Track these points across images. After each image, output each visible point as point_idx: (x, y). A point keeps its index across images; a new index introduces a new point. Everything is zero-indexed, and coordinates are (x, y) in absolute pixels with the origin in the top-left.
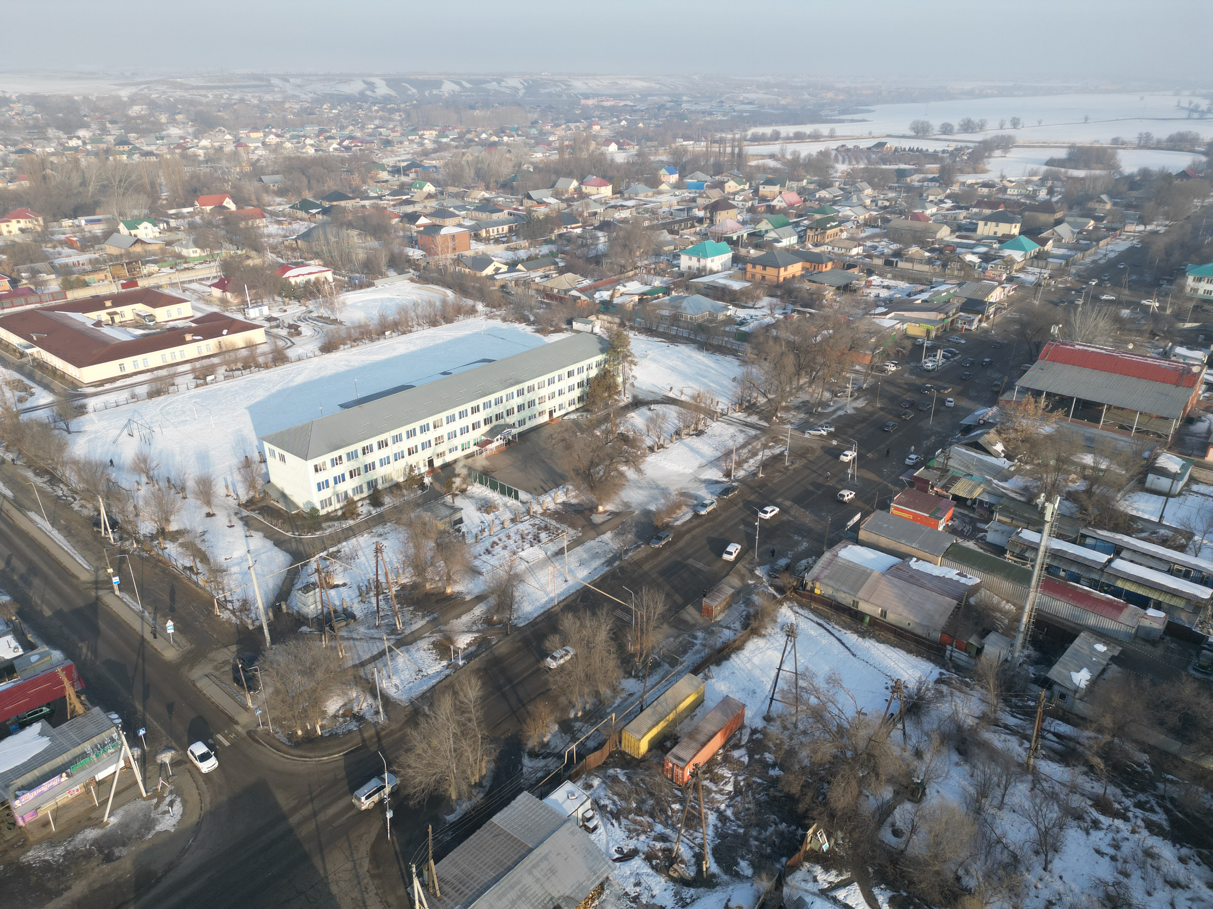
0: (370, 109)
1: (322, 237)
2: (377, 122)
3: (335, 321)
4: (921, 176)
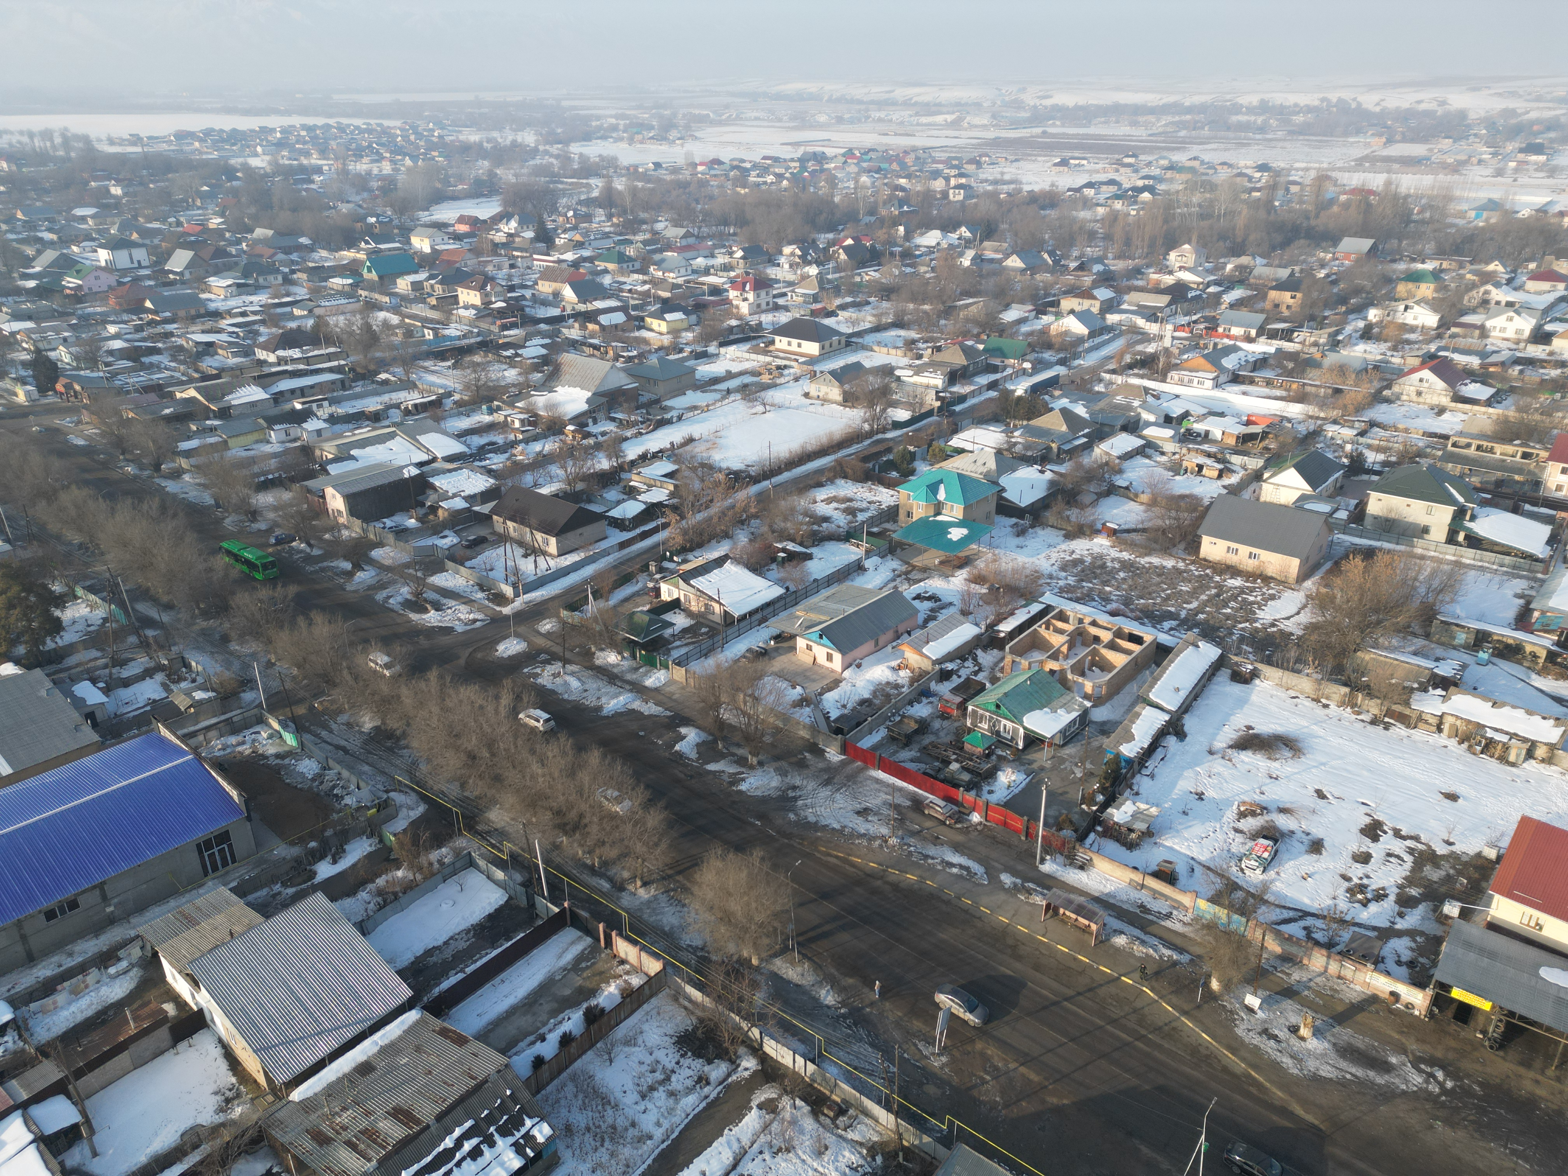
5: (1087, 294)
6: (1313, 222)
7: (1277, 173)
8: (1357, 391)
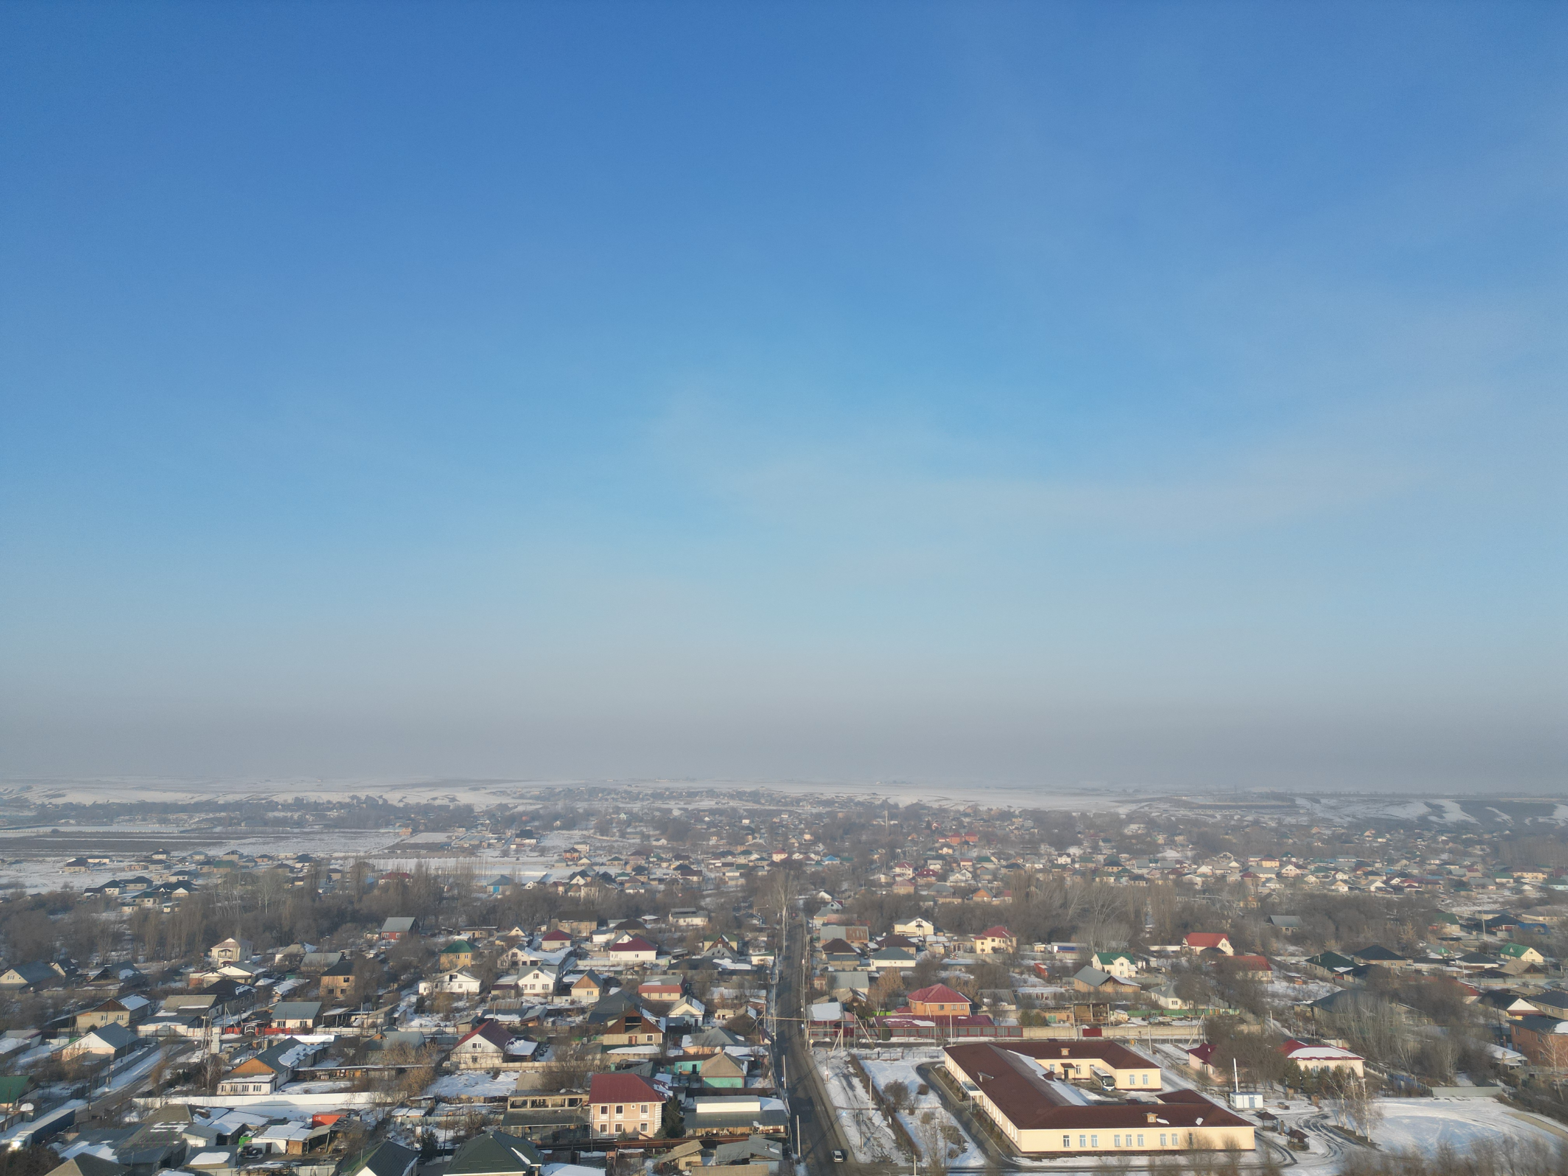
0: (1434, 839)
1: (1351, 1008)
2: (1445, 856)
3: (1363, 1141)
5: (114, 1005)
6: (357, 906)
7: (318, 863)
8: (419, 1068)
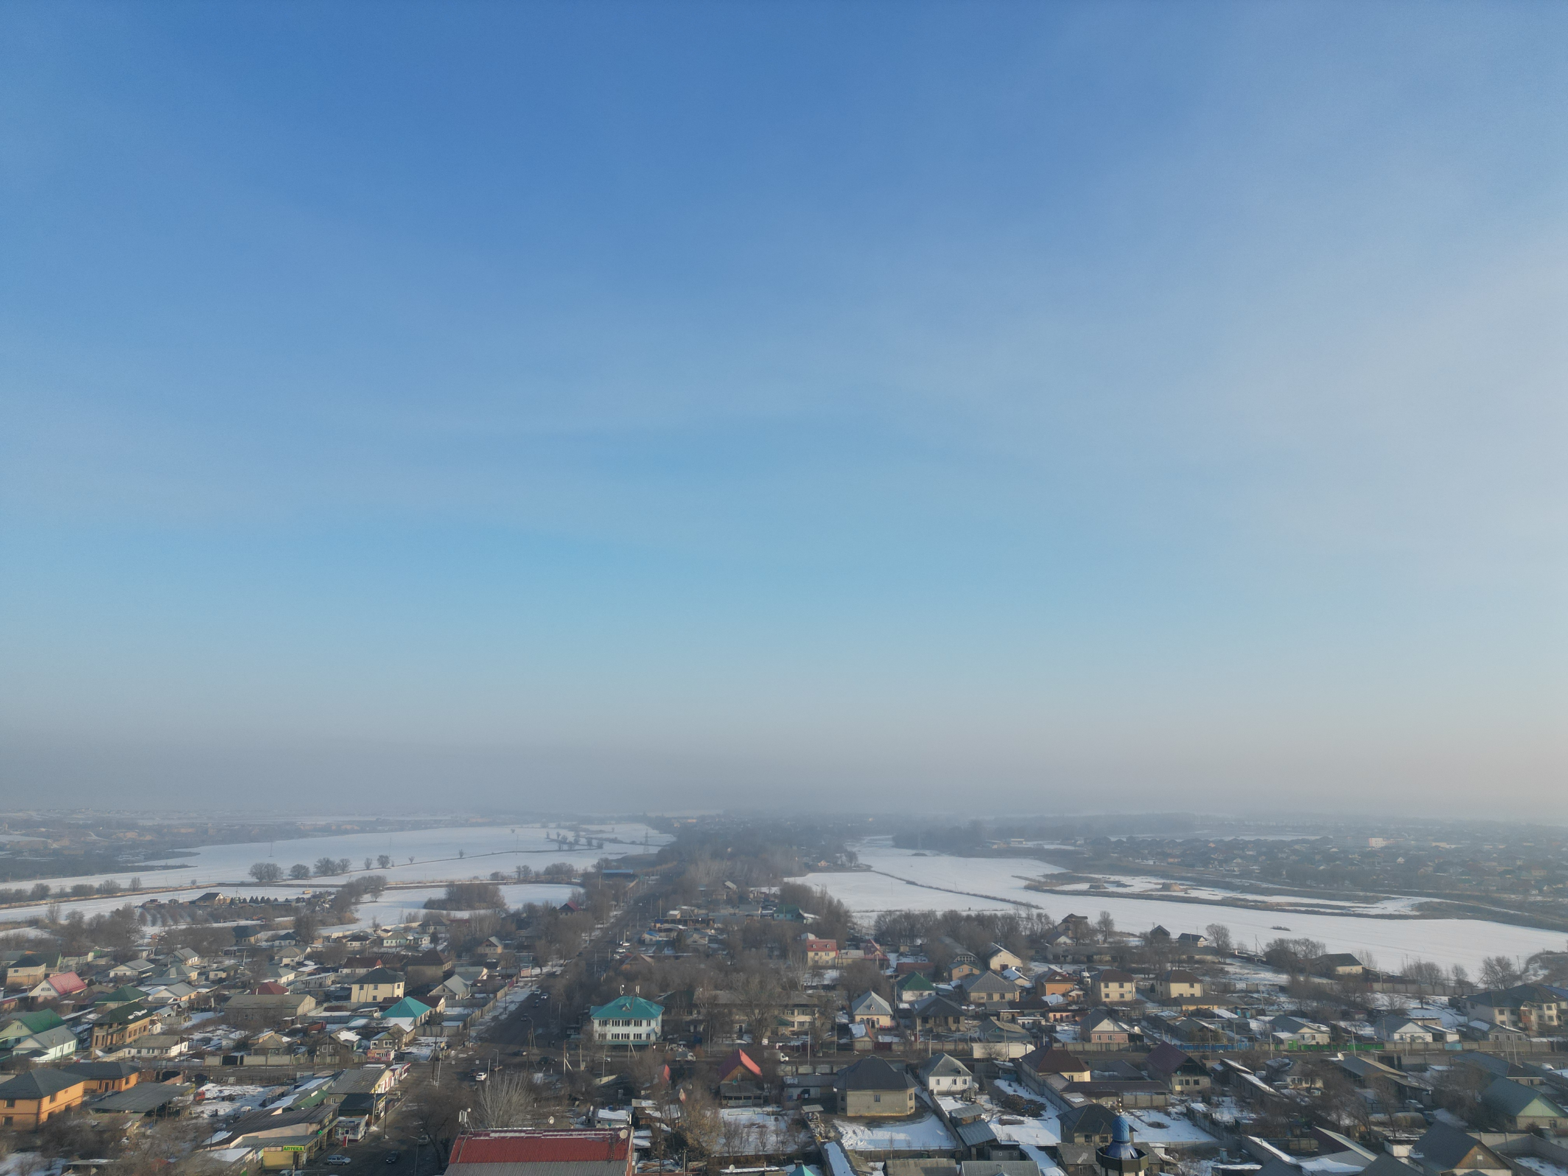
4: (270, 933)
